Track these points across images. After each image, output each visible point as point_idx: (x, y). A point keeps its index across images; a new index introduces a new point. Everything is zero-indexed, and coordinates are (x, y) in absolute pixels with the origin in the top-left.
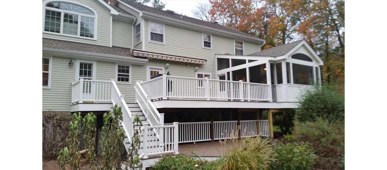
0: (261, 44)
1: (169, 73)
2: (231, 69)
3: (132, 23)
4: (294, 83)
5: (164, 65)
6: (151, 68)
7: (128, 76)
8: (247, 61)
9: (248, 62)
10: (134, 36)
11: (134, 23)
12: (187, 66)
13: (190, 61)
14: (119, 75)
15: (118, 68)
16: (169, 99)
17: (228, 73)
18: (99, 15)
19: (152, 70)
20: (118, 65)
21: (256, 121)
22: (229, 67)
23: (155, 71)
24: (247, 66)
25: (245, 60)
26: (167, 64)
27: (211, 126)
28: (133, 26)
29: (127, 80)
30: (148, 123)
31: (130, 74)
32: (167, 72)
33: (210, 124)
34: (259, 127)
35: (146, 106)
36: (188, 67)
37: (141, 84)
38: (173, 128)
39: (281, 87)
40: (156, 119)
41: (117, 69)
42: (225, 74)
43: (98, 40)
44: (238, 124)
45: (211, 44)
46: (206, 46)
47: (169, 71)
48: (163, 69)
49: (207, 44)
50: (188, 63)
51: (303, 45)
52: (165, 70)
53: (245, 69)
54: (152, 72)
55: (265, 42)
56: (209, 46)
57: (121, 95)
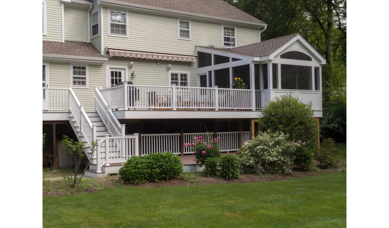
0: (261, 29)
1: (133, 73)
2: (214, 67)
3: (88, 10)
4: (282, 88)
5: (128, 64)
6: (111, 68)
7: (85, 78)
8: (231, 59)
9: (232, 61)
10: (90, 26)
11: (90, 10)
12: (157, 63)
13: (160, 58)
14: (74, 78)
15: (73, 70)
16: (130, 109)
17: (210, 72)
18: (48, 4)
19: (113, 70)
20: (73, 66)
21: (238, 132)
22: (210, 64)
23: (117, 72)
24: (230, 65)
25: (228, 58)
26: (131, 63)
27: (181, 138)
28: (89, 14)
29: (84, 83)
30: (109, 134)
31: (87, 76)
32: (132, 72)
33: (179, 135)
34: (241, 139)
35: (106, 116)
36: (158, 65)
37: (101, 91)
38: (134, 139)
39: (266, 93)
40: (117, 131)
41: (71, 70)
42: (206, 73)
43: (47, 35)
44: (215, 136)
45: (190, 32)
46: (183, 36)
47: (134, 71)
48: (126, 68)
49: (185, 33)
50: (158, 60)
51: (298, 41)
52: (129, 70)
53: (228, 69)
54: (112, 73)
55: (266, 27)
56: (188, 36)
57: (80, 105)
